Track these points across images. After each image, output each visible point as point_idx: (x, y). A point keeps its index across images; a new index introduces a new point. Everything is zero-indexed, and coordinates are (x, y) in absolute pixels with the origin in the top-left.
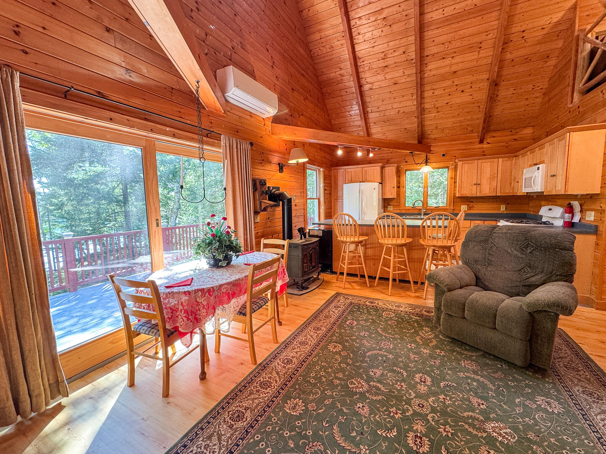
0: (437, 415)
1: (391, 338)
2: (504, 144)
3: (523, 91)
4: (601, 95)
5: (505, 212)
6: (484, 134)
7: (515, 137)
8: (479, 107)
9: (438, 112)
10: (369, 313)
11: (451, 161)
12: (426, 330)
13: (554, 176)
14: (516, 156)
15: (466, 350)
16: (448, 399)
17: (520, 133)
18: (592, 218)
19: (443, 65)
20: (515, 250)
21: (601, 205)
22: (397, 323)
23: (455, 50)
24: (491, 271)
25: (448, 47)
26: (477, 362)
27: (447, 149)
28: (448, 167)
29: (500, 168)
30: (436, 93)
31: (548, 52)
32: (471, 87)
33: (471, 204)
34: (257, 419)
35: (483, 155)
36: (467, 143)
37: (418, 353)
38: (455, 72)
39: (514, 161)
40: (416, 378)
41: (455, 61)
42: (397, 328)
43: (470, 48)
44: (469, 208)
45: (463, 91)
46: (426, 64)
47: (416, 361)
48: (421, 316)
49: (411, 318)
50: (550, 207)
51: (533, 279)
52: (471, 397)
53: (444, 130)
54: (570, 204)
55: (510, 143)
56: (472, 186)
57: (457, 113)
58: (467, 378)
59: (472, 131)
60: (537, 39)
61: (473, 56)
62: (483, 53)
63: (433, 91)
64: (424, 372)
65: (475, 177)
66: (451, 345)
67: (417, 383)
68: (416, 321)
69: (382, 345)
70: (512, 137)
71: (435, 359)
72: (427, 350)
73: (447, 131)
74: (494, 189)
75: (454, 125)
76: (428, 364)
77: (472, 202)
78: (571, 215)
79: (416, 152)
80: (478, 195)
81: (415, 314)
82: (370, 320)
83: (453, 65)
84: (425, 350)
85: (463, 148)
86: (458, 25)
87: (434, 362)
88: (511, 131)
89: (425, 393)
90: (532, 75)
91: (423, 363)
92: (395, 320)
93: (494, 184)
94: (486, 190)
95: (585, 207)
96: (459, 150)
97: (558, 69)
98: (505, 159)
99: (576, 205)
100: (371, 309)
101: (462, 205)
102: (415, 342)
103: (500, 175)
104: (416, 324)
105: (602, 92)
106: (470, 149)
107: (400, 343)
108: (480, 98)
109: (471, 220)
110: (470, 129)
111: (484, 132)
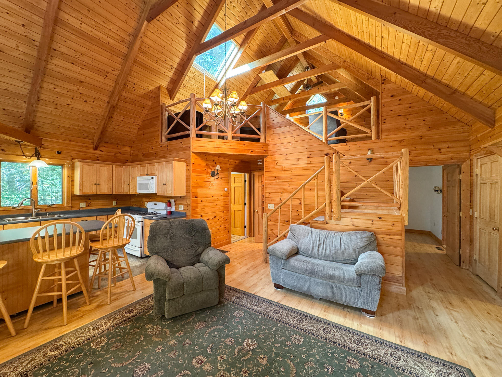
0: (233, 371)
1: (137, 359)
2: (113, 154)
3: (129, 121)
4: (181, 144)
5: (116, 207)
6: (100, 143)
7: (120, 151)
8: (97, 120)
9: (56, 109)
10: (72, 362)
11: (67, 160)
12: (149, 328)
13: (165, 184)
14: (124, 166)
15: (187, 318)
16: (222, 356)
17: (123, 149)
18: (183, 209)
19: (70, 68)
20: (186, 235)
21: (187, 202)
22: (120, 342)
23: (86, 64)
24: (176, 253)
25: (79, 57)
26: (200, 321)
27: (62, 147)
28: (62, 165)
29: (114, 173)
30: (57, 90)
31: (145, 105)
32: (93, 102)
33: (89, 202)
35: (98, 159)
36: (83, 146)
37: (171, 349)
38: (81, 82)
39: (123, 169)
40: (196, 365)
41: (82, 72)
42: (126, 347)
43: (99, 71)
44: (88, 205)
45: (85, 101)
46: (52, 56)
47: (179, 355)
48: (129, 320)
49: (125, 328)
50: (156, 202)
51: (199, 250)
52: (225, 342)
53: (60, 128)
54: (169, 201)
55: (117, 155)
56: (92, 185)
57: (77, 118)
58: (210, 334)
59: (87, 138)
60: (140, 93)
61: (101, 79)
62: (107, 81)
63: (54, 86)
64: (192, 356)
65: (95, 178)
66: (177, 323)
67: (201, 367)
68: (132, 327)
69: (140, 373)
70: (118, 151)
71: (184, 341)
72: (172, 341)
73: (63, 130)
74: (111, 189)
75: (71, 127)
76: (187, 349)
77: (90, 199)
78: (170, 207)
79: (25, 143)
80: (99, 193)
81: (123, 322)
82: (89, 367)
83: (81, 75)
84: (171, 342)
85: (80, 150)
86: (92, 46)
87: (187, 343)
88: (117, 146)
89: (213, 367)
90: (134, 114)
91: (183, 351)
92: (115, 342)
93: (110, 185)
94: (105, 190)
95: (178, 202)
96: (75, 150)
97: (149, 118)
98: (118, 166)
99: (172, 201)
100: (68, 355)
101: (81, 202)
102: (157, 343)
103: (114, 178)
104: (136, 329)
105: (181, 143)
106: (86, 152)
107: (150, 356)
108: (99, 113)
109: (97, 216)
110: (86, 134)
111: (100, 141)
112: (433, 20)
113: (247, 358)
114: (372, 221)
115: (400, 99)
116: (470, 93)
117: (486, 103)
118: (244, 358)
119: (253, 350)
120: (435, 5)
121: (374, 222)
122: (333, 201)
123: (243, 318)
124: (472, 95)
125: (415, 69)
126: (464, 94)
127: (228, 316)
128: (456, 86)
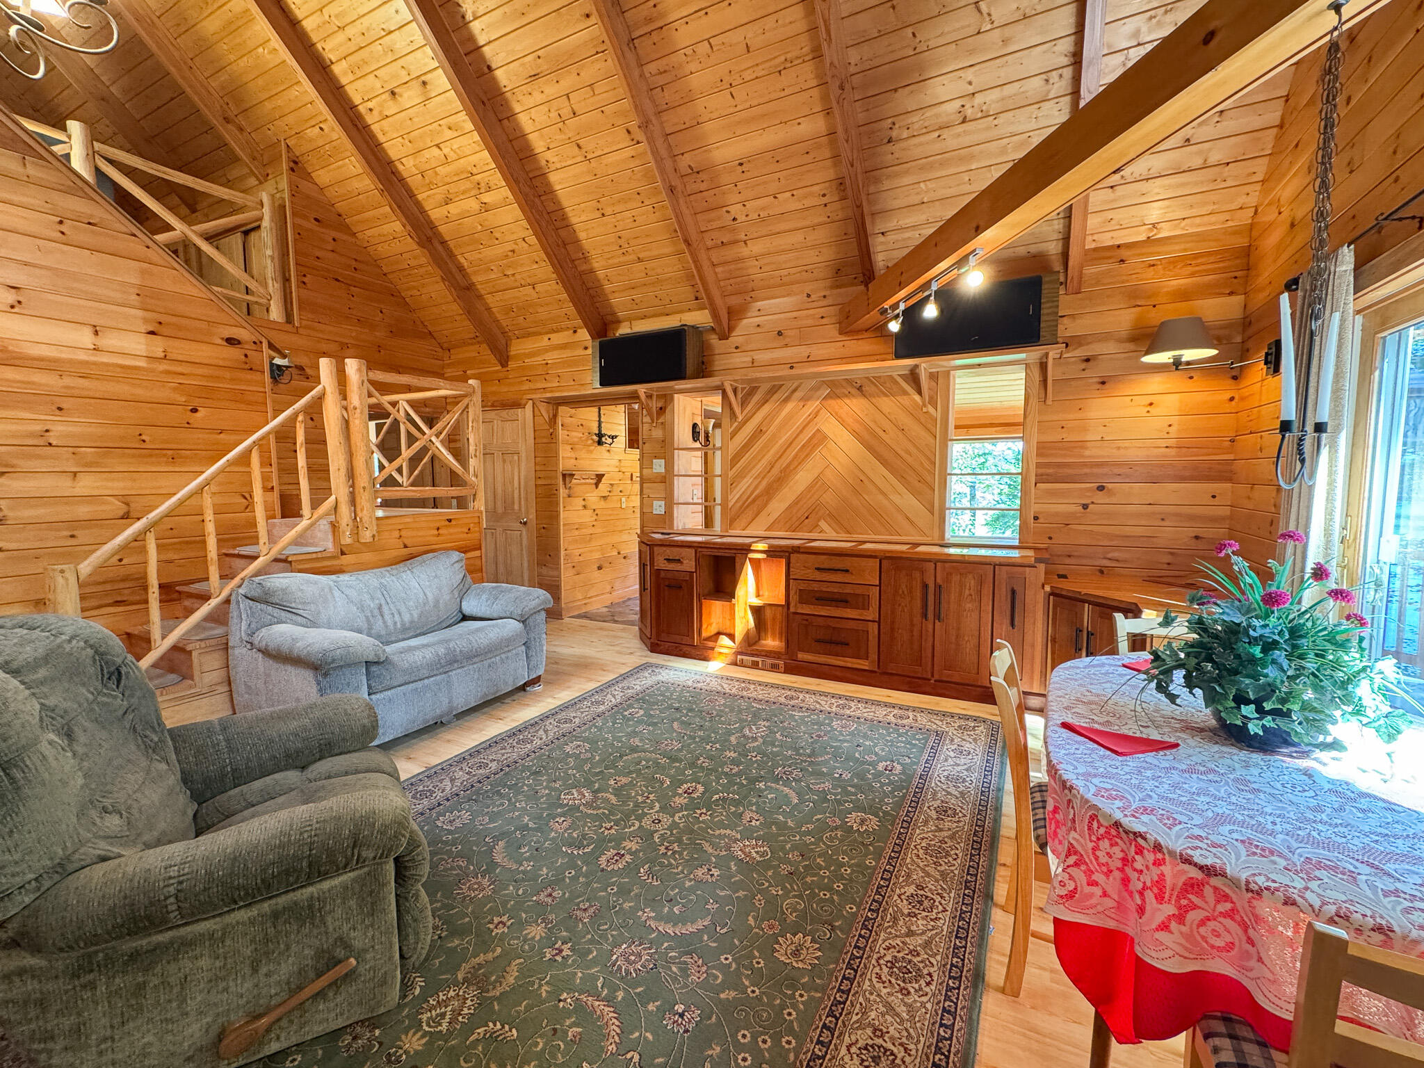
34: (845, 996)
112: (530, 171)
114: (438, 529)
115: (336, 237)
116: (490, 300)
117: (504, 325)
120: (552, 160)
121: (440, 531)
122: (359, 489)
124: (491, 305)
125: (418, 204)
126: (480, 297)
128: (475, 279)
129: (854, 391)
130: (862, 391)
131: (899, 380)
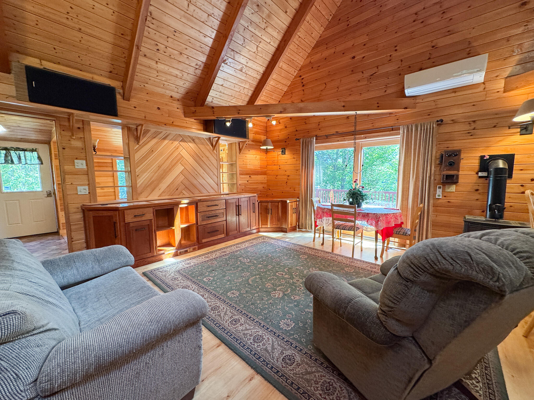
113: (281, 287)
118: (283, 287)
119: (275, 290)
123: (281, 319)
127: (301, 323)
129: (191, 140)
130: (194, 142)
131: (205, 139)
